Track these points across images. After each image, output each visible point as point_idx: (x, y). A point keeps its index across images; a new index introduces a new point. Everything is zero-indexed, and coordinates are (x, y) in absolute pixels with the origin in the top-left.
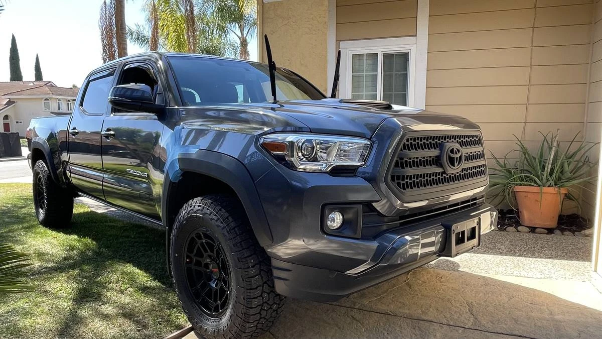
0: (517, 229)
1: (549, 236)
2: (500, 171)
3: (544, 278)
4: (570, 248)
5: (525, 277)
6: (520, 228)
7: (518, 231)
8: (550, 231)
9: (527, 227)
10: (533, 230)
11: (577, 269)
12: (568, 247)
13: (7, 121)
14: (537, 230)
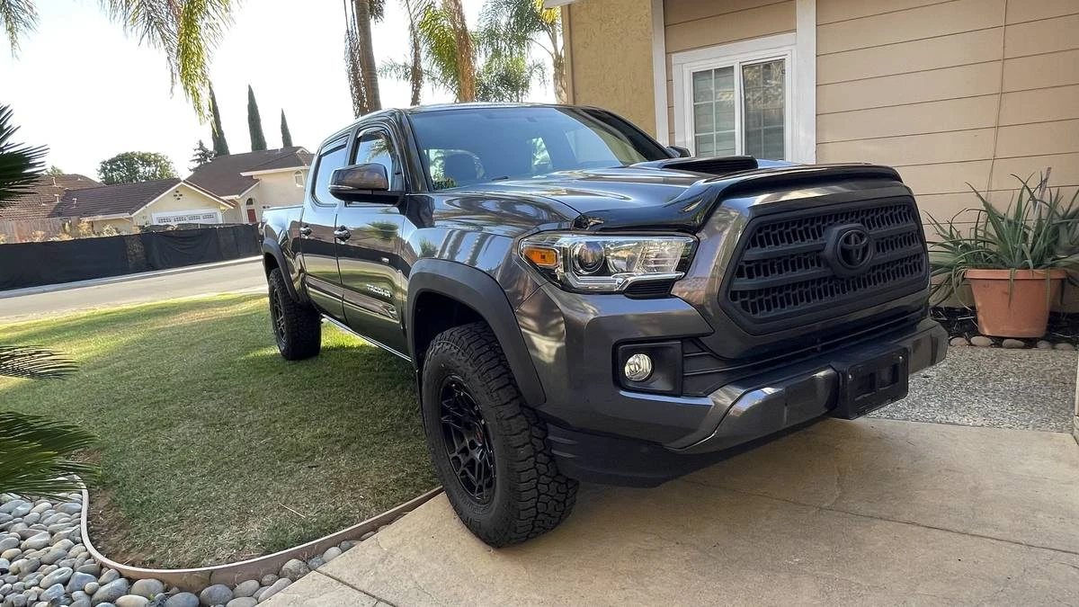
0: (970, 341)
1: (1024, 352)
2: (942, 245)
3: (989, 426)
4: (1058, 372)
5: (954, 424)
6: (974, 340)
7: (971, 344)
8: (1030, 343)
9: (988, 336)
10: (998, 341)
11: (1057, 410)
12: (1055, 370)
13: (251, 207)
14: (1006, 342)
